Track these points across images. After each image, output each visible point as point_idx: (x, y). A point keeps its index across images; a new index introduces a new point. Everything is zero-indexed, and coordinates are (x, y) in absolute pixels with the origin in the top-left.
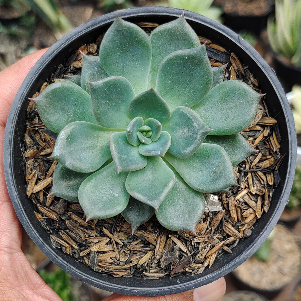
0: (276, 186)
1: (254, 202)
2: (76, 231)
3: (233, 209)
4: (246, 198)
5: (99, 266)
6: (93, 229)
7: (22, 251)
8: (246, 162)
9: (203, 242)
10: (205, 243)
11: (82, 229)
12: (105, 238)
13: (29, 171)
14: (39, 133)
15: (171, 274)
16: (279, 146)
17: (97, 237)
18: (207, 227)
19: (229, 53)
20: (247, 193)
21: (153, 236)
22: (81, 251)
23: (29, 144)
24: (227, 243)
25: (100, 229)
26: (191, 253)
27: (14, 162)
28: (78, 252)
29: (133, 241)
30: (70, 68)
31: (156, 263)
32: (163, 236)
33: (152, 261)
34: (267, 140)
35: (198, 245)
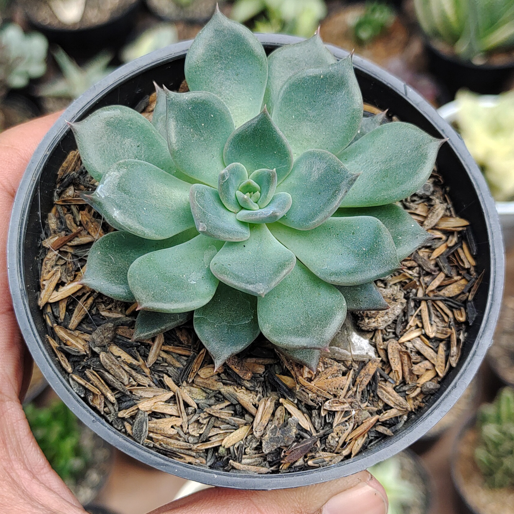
0: (471, 324)
1: (432, 351)
2: (116, 370)
3: (396, 356)
4: (418, 342)
5: (150, 438)
6: (146, 376)
8: (417, 286)
9: (342, 411)
10: (344, 417)
11: (127, 368)
12: (165, 392)
13: (48, 268)
14: (72, 213)
16: (473, 263)
17: (152, 389)
18: (350, 385)
20: (419, 337)
21: (251, 397)
22: (119, 410)
23: (53, 227)
24: (383, 420)
25: (159, 376)
26: (318, 432)
28: (115, 411)
29: (216, 403)
31: (254, 445)
32: (269, 400)
33: (247, 444)
34: (453, 254)
35: (331, 419)
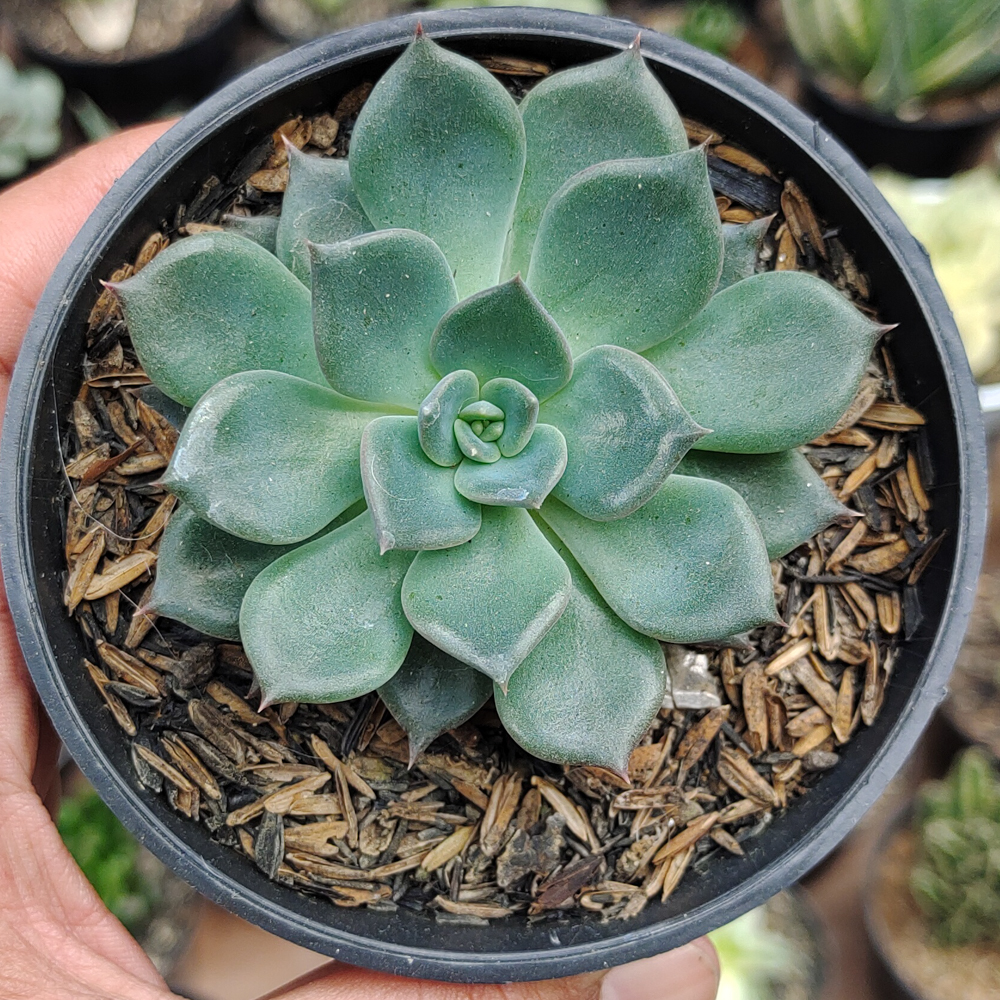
0: (908, 639)
1: (829, 687)
2: (221, 738)
3: (757, 704)
4: (802, 669)
5: (288, 863)
6: (276, 738)
7: (33, 788)
8: (810, 550)
9: (648, 810)
10: (653, 816)
11: (241, 733)
12: (316, 772)
13: (79, 525)
14: (121, 400)
15: (530, 910)
16: (925, 504)
17: (288, 766)
18: (666, 758)
19: (777, 180)
20: (807, 656)
21: (478, 774)
22: (230, 809)
23: (85, 434)
24: (727, 821)
25: (302, 737)
26: (602, 844)
27: (33, 492)
28: (221, 811)
29: (410, 789)
30: (242, 192)
31: (482, 867)
32: (512, 779)
33: (469, 861)
34: (888, 482)
35: (627, 819)
